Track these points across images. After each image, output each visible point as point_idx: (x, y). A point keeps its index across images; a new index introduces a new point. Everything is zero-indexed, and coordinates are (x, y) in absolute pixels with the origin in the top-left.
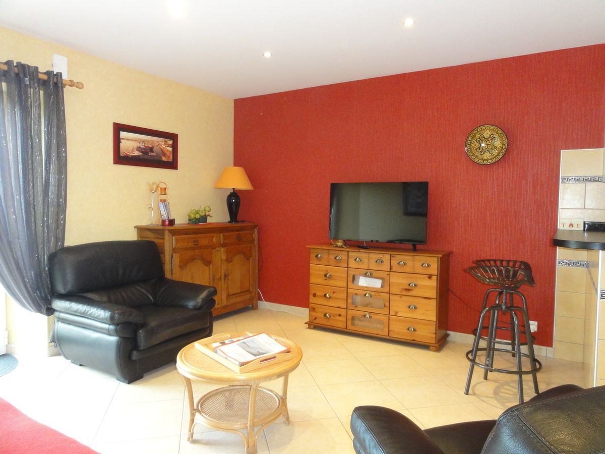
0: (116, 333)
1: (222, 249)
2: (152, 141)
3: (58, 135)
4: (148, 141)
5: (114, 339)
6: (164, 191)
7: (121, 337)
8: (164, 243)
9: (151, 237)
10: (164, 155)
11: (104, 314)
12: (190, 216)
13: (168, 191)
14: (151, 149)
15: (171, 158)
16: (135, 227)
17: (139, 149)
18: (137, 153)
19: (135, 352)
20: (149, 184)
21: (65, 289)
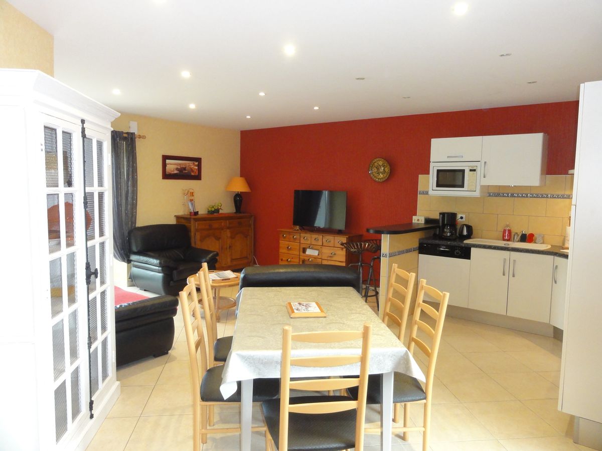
0: (163, 271)
1: (228, 230)
2: (186, 164)
3: (133, 166)
4: (182, 164)
5: (161, 275)
6: (192, 194)
7: (164, 274)
8: (190, 226)
9: (183, 222)
10: (193, 171)
11: (156, 261)
12: (208, 209)
13: (194, 194)
14: (185, 169)
15: (197, 173)
16: (175, 216)
17: (177, 169)
18: (176, 172)
19: (172, 282)
20: (183, 190)
21: (137, 249)
